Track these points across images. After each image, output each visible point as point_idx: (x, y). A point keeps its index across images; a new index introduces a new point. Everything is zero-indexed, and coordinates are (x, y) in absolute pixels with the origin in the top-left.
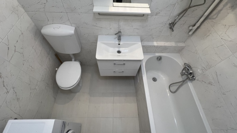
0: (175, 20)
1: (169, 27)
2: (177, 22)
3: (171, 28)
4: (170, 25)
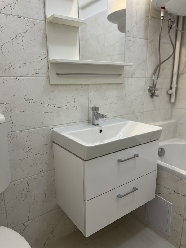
0: (154, 81)
1: (149, 94)
2: (156, 82)
3: (153, 95)
4: (150, 91)
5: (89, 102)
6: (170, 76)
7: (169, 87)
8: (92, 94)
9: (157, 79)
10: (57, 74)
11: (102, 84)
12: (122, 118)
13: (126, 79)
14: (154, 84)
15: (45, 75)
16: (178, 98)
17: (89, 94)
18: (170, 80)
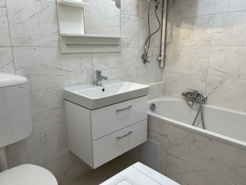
3: (145, 61)
4: (143, 58)
5: (93, 67)
6: (159, 45)
7: (158, 54)
8: (95, 61)
9: (148, 48)
10: (67, 45)
11: (103, 52)
12: (121, 80)
13: (122, 48)
14: (145, 53)
15: (57, 46)
16: (166, 64)
17: (93, 60)
18: (159, 49)
